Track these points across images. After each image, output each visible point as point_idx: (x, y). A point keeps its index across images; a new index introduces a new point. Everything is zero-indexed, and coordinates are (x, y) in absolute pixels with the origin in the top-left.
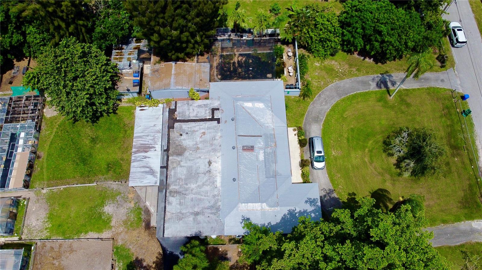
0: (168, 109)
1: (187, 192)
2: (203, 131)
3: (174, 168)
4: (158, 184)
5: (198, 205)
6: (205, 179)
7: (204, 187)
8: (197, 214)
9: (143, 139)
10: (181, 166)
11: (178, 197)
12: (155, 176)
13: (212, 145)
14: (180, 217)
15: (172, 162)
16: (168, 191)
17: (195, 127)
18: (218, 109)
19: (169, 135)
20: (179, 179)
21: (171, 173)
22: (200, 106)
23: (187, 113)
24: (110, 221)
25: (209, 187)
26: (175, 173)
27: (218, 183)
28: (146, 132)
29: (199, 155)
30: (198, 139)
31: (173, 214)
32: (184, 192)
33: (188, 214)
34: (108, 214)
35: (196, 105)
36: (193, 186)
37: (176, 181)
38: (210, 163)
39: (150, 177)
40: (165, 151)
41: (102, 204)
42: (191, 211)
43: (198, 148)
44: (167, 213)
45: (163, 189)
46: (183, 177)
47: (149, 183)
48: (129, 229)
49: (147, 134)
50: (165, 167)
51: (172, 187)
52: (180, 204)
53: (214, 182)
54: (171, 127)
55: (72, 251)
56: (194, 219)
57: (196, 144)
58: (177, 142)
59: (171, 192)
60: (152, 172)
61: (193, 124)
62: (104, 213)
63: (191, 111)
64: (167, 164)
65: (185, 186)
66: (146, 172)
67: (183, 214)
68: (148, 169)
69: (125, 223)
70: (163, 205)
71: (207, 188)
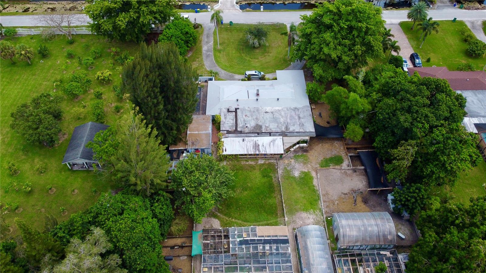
0: (227, 135)
1: (286, 122)
2: (244, 116)
3: (270, 129)
4: (282, 137)
5: (294, 117)
6: (277, 114)
7: (282, 114)
8: (299, 118)
9: (250, 148)
10: (269, 126)
11: (290, 126)
12: (276, 139)
13: (254, 112)
14: (301, 125)
15: (267, 130)
16: (286, 131)
17: (241, 120)
18: (228, 109)
19: (246, 133)
20: (278, 126)
21: (274, 130)
22: (225, 118)
23: (231, 124)
24: (305, 172)
25: (282, 112)
26: (274, 128)
27: (280, 108)
28: (243, 146)
29: (261, 117)
30: (250, 118)
31: (300, 128)
32: (286, 124)
33: (300, 121)
34: (300, 173)
35: (224, 120)
36: (282, 120)
37: (280, 128)
38: (266, 112)
39: (276, 142)
40: (258, 134)
41: (294, 178)
42: (298, 120)
43: (257, 118)
44: (300, 131)
45: (285, 134)
46: (276, 125)
47: (281, 142)
48: (309, 161)
49: (246, 146)
50: (270, 134)
51: (283, 129)
52: (294, 125)
53: (279, 111)
54: (241, 132)
55: (327, 194)
56: (302, 119)
57: (253, 119)
58: (252, 129)
59: (286, 130)
60: (274, 141)
61: (239, 122)
62: (299, 176)
63: (229, 122)
64: (267, 133)
65: (282, 123)
66: (274, 144)
67: (300, 124)
68: (272, 144)
69: (305, 163)
70: (296, 134)
71: (283, 113)
